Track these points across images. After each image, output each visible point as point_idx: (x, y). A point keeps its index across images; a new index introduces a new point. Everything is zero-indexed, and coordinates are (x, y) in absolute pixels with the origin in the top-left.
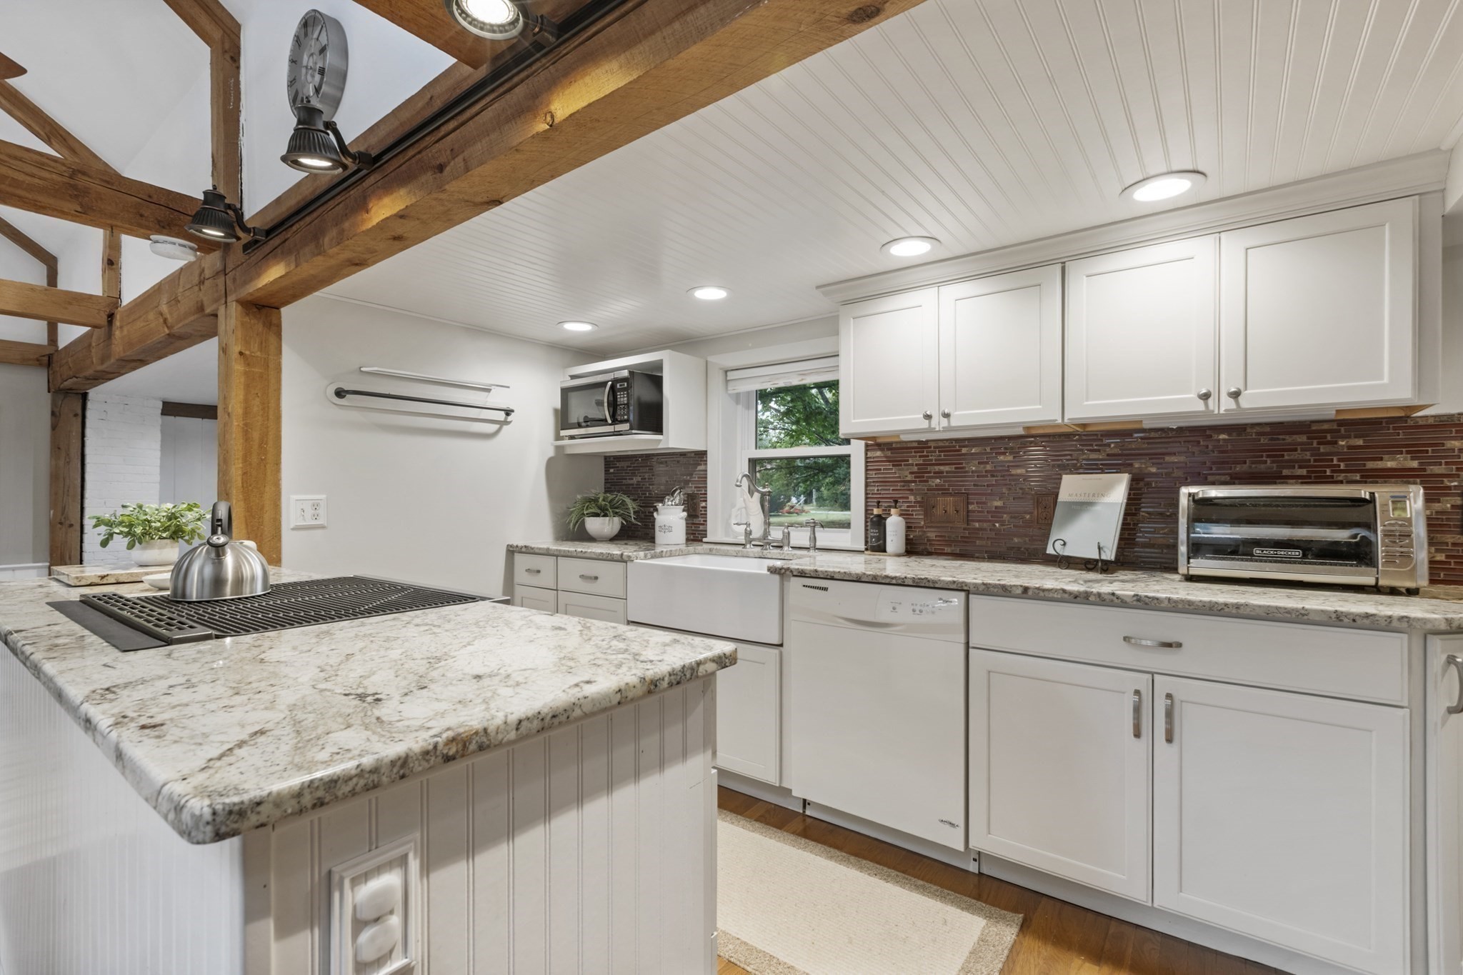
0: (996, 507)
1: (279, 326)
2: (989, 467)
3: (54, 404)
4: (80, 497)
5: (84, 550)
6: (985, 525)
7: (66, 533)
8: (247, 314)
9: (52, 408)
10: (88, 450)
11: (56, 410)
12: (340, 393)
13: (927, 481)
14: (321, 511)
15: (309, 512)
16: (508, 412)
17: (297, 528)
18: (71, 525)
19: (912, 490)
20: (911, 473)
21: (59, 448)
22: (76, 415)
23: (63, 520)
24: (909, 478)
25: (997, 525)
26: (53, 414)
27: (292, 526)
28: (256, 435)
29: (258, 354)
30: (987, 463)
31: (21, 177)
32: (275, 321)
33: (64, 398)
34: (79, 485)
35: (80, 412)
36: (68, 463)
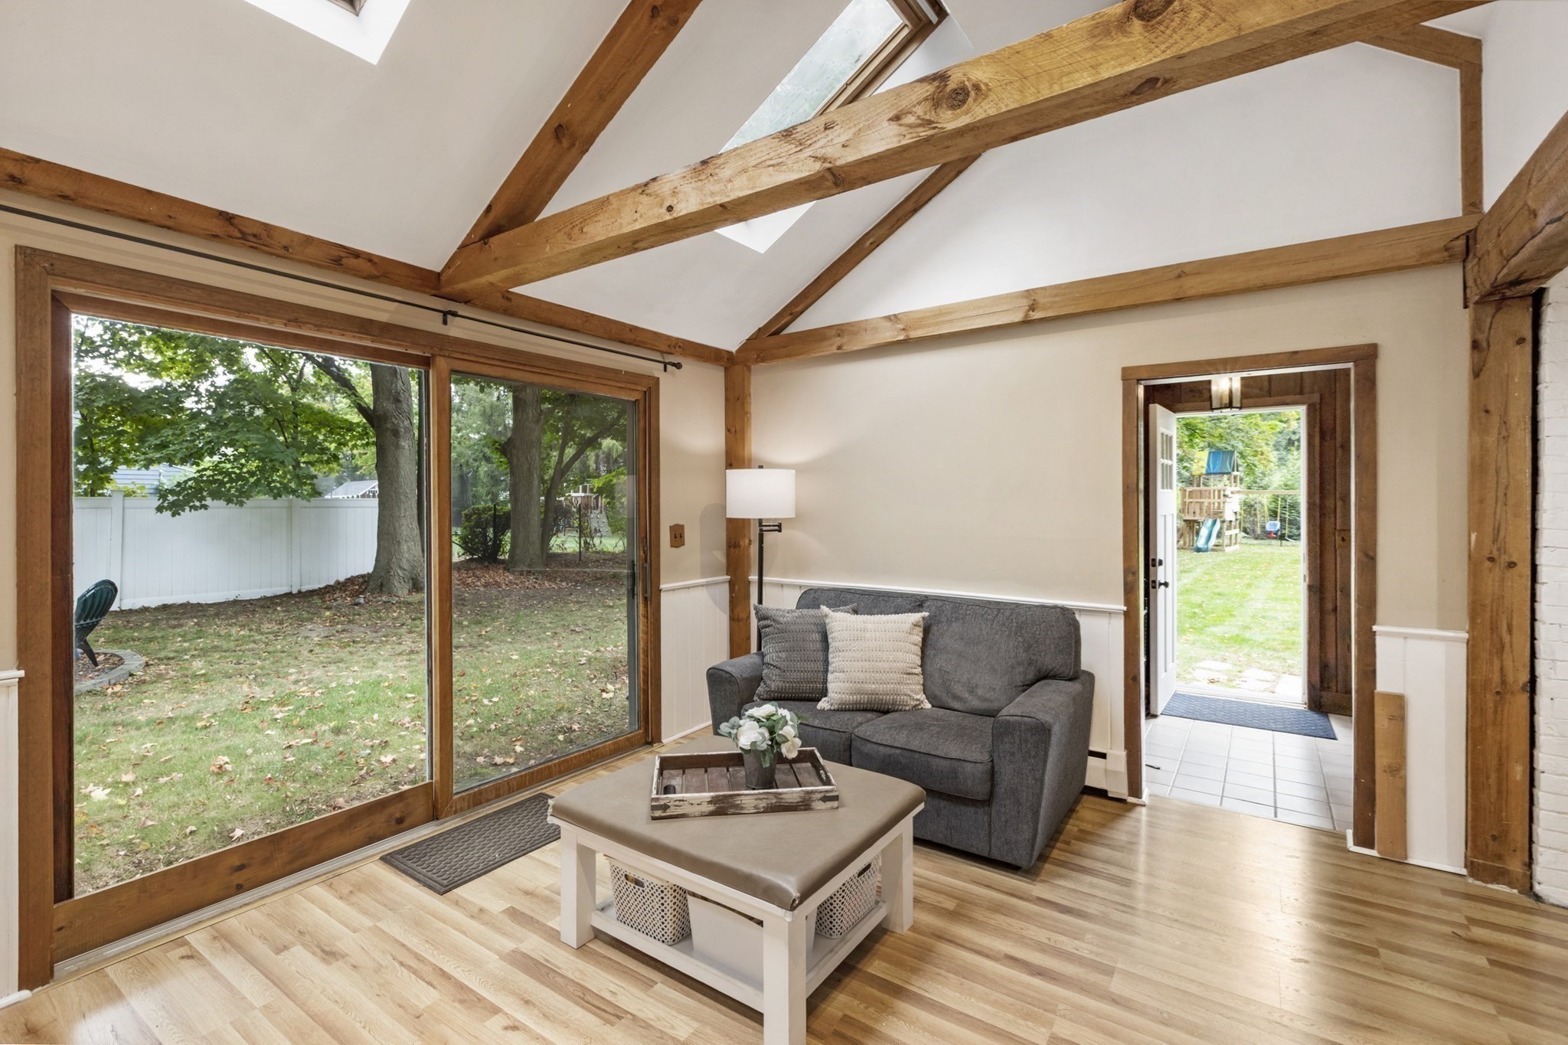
3: (1477, 325)
4: (1529, 508)
5: (1538, 616)
7: (1502, 580)
9: (1473, 334)
10: (1546, 410)
11: (1482, 337)
18: (1512, 565)
21: (1487, 412)
22: (1521, 341)
23: (1495, 553)
26: (1475, 345)
33: (1498, 309)
34: (1528, 482)
35: (1528, 334)
36: (1506, 438)
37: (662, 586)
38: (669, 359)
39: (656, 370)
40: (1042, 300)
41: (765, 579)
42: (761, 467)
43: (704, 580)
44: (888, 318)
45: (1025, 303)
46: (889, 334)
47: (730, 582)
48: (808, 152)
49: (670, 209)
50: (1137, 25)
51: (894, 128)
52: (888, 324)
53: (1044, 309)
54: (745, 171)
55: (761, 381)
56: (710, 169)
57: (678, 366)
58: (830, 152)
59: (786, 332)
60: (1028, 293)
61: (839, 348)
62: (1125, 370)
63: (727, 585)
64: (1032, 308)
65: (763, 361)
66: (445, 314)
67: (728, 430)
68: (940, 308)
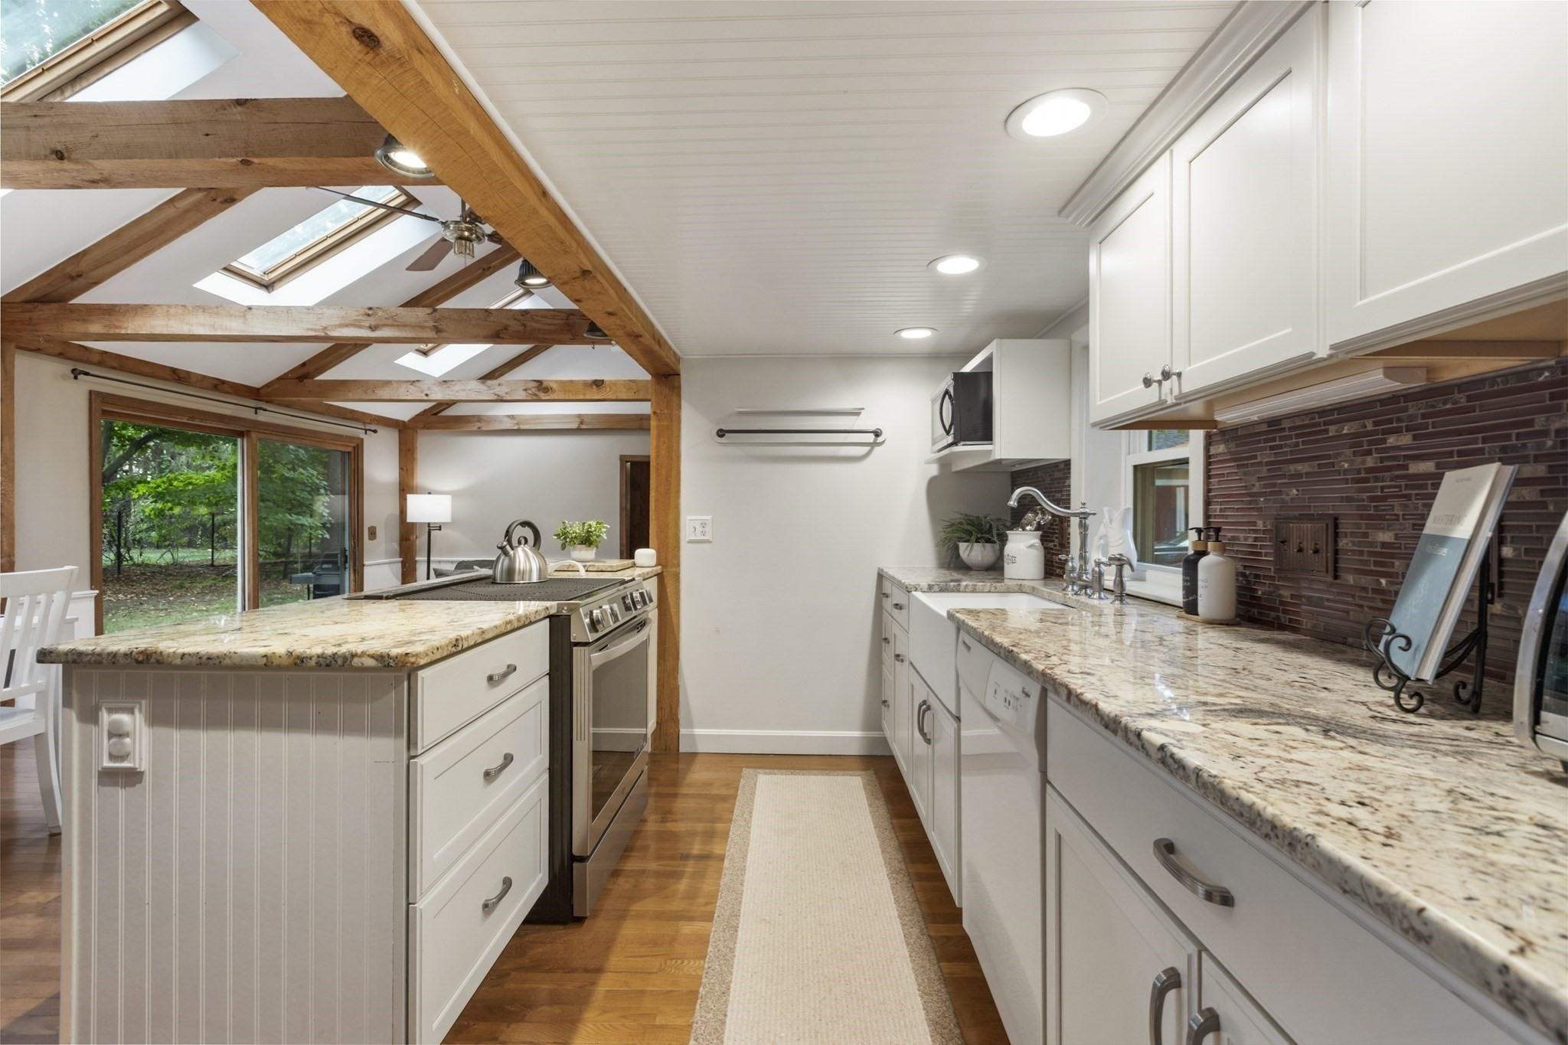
0: (1384, 545)
1: (679, 388)
2: (1370, 462)
6: (1365, 580)
8: (659, 383)
12: (721, 433)
13: (1280, 493)
14: (708, 529)
15: (699, 529)
16: (877, 434)
17: (690, 542)
19: (1260, 509)
20: (1260, 479)
24: (1256, 490)
25: (1383, 581)
27: (687, 540)
28: (664, 472)
29: (666, 411)
30: (1369, 453)
31: (546, 327)
32: (676, 384)
37: (365, 563)
38: (368, 427)
39: (361, 434)
40: (585, 420)
41: (431, 559)
42: (430, 493)
43: (387, 561)
44: (509, 416)
45: (578, 420)
46: (509, 425)
47: (402, 562)
48: (492, 391)
49: (427, 395)
50: (595, 387)
51: (524, 393)
52: (508, 420)
53: (587, 424)
54: (464, 390)
55: (424, 442)
56: (448, 385)
57: (375, 431)
58: (500, 393)
59: (441, 414)
60: (579, 416)
61: (479, 428)
62: (621, 456)
63: (400, 564)
64: (582, 423)
65: (428, 429)
66: (256, 409)
67: (401, 468)
68: (537, 416)
